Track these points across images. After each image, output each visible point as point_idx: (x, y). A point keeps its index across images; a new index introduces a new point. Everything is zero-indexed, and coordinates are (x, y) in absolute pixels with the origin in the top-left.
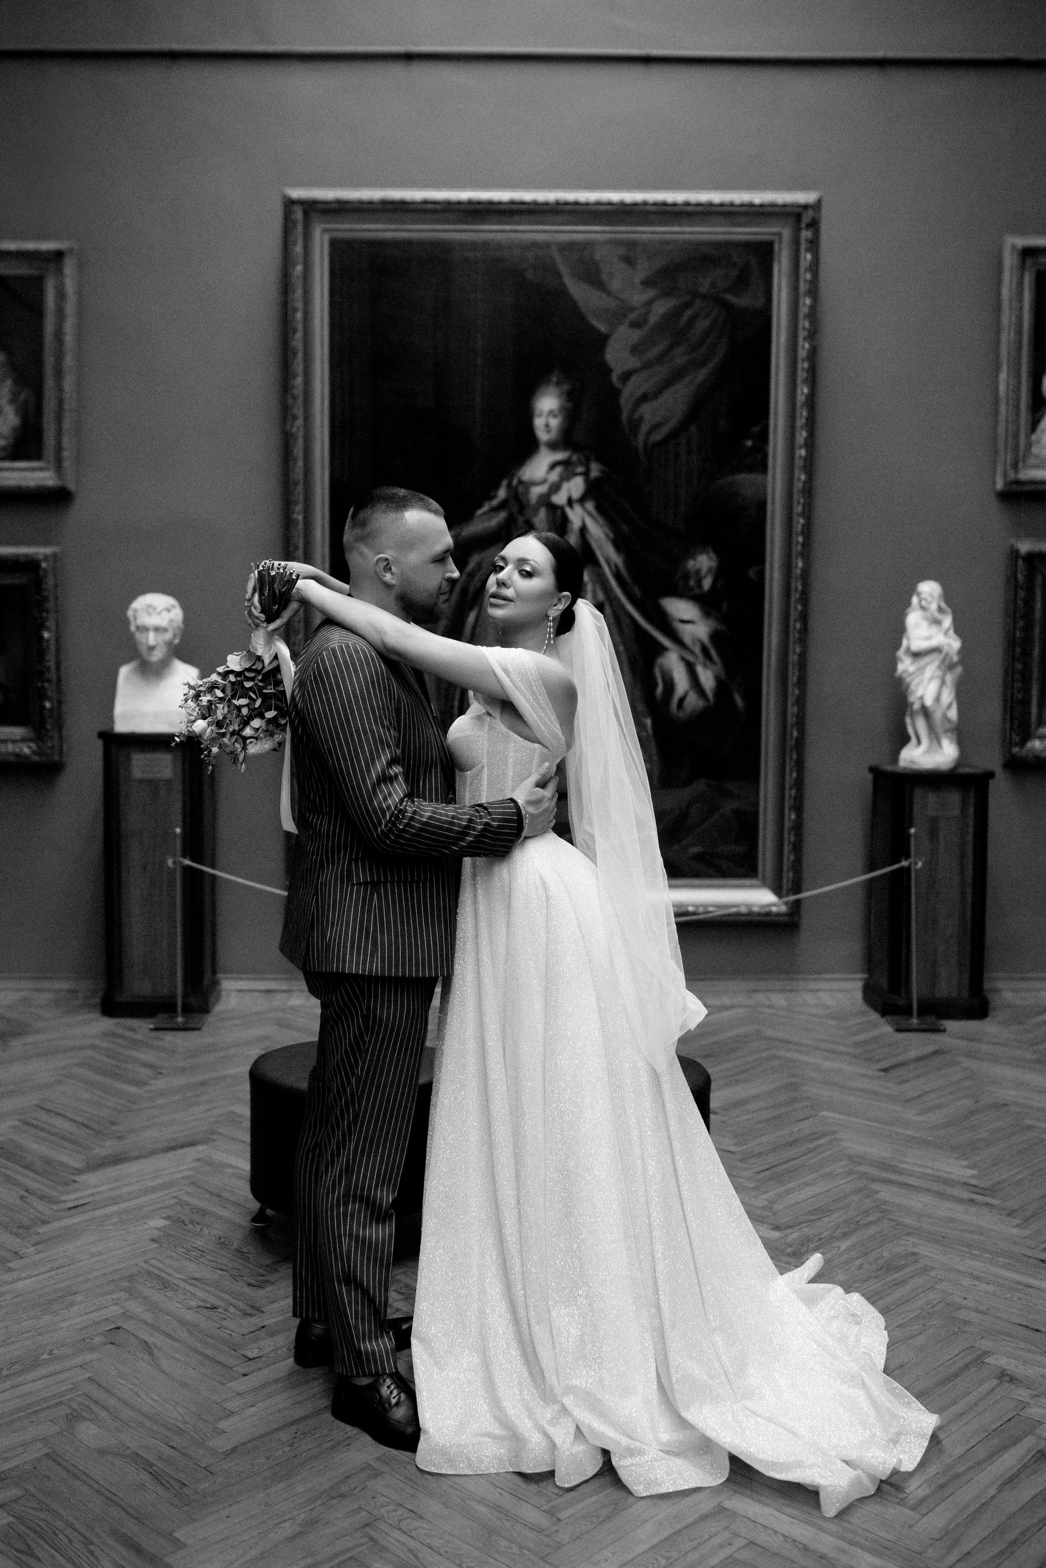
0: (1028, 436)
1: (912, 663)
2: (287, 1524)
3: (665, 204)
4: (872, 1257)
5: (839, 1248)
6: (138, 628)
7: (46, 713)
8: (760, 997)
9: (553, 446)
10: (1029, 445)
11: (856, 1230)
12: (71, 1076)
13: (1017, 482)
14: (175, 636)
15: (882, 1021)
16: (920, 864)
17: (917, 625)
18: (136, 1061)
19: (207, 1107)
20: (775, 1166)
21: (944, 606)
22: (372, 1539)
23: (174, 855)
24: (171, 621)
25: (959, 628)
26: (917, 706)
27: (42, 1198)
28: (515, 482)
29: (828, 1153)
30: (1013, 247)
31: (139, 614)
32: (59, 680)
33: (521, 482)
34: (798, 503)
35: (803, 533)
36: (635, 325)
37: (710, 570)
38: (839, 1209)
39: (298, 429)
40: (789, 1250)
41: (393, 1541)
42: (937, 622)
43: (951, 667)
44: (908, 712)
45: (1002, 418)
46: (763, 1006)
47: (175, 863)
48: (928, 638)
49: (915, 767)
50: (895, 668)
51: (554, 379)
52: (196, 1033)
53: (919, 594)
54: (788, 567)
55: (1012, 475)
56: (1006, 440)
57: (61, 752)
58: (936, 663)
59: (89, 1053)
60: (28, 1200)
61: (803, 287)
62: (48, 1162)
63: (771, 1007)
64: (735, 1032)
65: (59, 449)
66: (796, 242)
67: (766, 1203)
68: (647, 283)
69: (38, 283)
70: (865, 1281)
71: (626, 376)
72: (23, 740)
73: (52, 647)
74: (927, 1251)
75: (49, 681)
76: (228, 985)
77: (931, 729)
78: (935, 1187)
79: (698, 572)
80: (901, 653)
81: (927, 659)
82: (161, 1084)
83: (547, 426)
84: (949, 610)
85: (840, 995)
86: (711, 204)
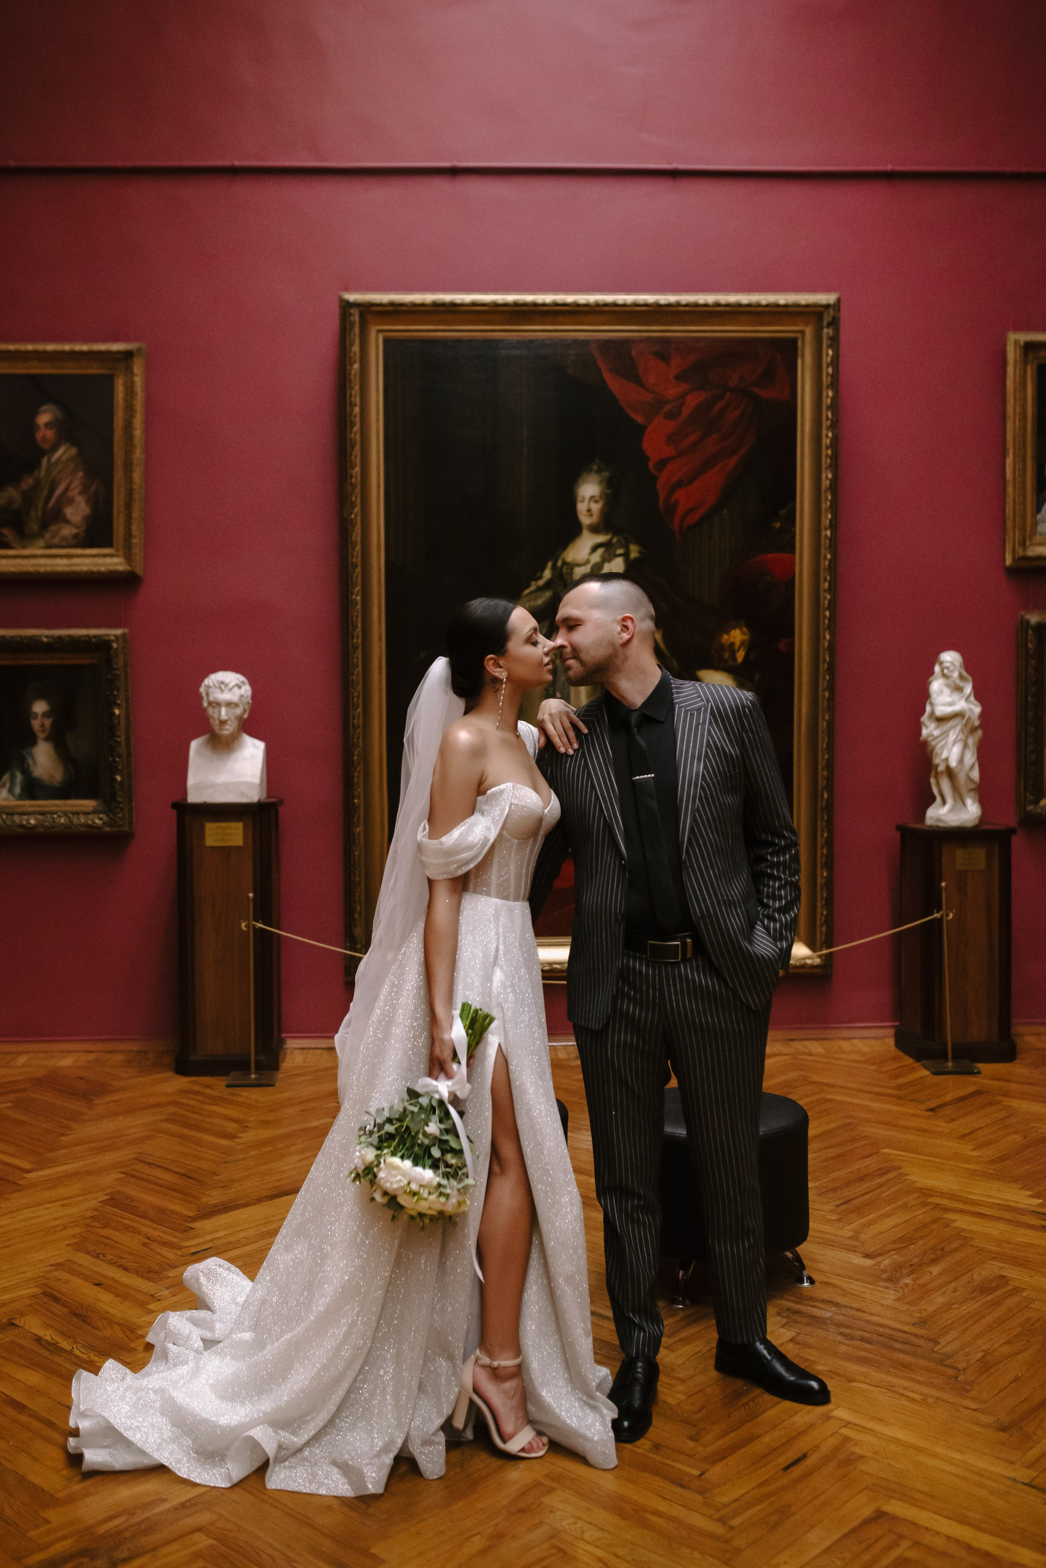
0: (1034, 516)
1: (936, 728)
2: (477, 1539)
3: (697, 305)
4: (965, 1279)
5: (931, 1273)
6: (210, 703)
7: (116, 785)
8: (798, 1045)
9: (595, 529)
10: (1035, 524)
11: (943, 1256)
12: (160, 1131)
13: (1025, 558)
14: (245, 710)
15: (917, 1065)
16: (951, 916)
17: (941, 692)
18: (219, 1116)
19: (300, 1157)
20: (852, 1200)
21: (964, 673)
22: (560, 1550)
23: (247, 919)
24: (242, 696)
25: (979, 694)
26: (941, 768)
27: (165, 1244)
28: (559, 563)
29: (898, 1187)
30: (1016, 342)
31: (210, 690)
32: (129, 754)
33: (565, 563)
34: (825, 579)
35: (829, 608)
36: (670, 416)
37: (742, 643)
38: (922, 1237)
39: (356, 516)
40: (884, 1276)
41: (581, 1552)
42: (959, 689)
43: (973, 730)
44: (933, 774)
45: (1009, 499)
46: (803, 1053)
47: (247, 926)
48: (951, 704)
49: (941, 825)
50: (920, 734)
51: (595, 467)
52: (270, 1089)
53: (941, 663)
54: (816, 638)
55: (1020, 552)
56: (1014, 521)
57: (131, 823)
58: (958, 728)
59: (172, 1109)
60: (151, 1247)
61: (826, 380)
62: (162, 1211)
63: (810, 1054)
64: (782, 1078)
65: (129, 535)
66: (818, 339)
67: (851, 1233)
68: (679, 378)
69: (108, 381)
70: (964, 1302)
71: (662, 463)
72: (94, 812)
73: (123, 723)
74: (1013, 1273)
75: (120, 756)
76: (291, 1044)
77: (955, 788)
78: (1008, 1216)
79: (733, 644)
80: (924, 718)
81: (951, 723)
82: (249, 1136)
83: (589, 510)
84: (970, 678)
85: (873, 1042)
86: (739, 305)
